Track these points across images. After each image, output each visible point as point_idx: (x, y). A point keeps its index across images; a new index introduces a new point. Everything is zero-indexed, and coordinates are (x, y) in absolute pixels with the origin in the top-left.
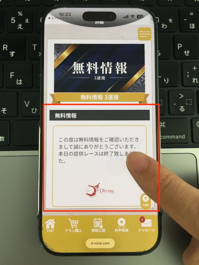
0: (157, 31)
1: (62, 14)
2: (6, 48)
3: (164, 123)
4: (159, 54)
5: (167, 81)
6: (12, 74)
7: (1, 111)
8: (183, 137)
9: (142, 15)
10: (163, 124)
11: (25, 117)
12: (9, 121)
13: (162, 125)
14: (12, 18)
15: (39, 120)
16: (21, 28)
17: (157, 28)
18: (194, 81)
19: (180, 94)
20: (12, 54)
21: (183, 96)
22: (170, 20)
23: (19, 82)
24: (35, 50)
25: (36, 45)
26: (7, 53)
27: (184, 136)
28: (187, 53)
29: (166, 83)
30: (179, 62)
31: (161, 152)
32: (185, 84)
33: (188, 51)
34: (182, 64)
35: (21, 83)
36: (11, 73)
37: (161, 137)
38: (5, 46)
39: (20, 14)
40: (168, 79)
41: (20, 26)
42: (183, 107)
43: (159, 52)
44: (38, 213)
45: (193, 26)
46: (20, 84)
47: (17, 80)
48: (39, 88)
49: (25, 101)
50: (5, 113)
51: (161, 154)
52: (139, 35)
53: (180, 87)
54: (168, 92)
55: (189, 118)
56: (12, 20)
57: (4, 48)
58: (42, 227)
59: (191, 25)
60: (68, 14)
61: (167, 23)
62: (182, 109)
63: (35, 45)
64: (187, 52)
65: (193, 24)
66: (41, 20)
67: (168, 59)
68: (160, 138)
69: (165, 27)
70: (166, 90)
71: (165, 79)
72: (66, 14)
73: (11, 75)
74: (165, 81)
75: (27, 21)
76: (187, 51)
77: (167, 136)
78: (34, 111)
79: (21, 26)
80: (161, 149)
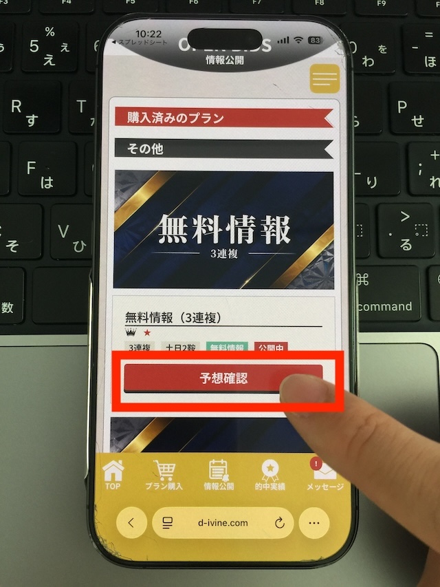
0: (353, 72)
1: (143, 33)
2: (18, 107)
3: (366, 276)
4: (356, 123)
5: (373, 183)
6: (31, 165)
7: (7, 246)
8: (409, 307)
9: (319, 37)
10: (364, 277)
11: (60, 260)
12: (23, 268)
13: (362, 279)
14: (32, 41)
15: (91, 267)
16: (51, 64)
17: (352, 66)
18: (433, 184)
19: (402, 212)
20: (31, 121)
21: (408, 217)
22: (382, 49)
23: (45, 183)
24: (81, 111)
25: (85, 101)
26: (21, 118)
27: (411, 305)
28: (418, 121)
29: (372, 187)
30: (402, 141)
31: (358, 341)
32: (413, 190)
33: (420, 116)
34: (407, 146)
35: (50, 186)
36: (29, 163)
37: (360, 308)
38: (16, 104)
39: (50, 32)
40: (375, 178)
41: (49, 59)
42: (408, 240)
43: (355, 119)
44: (87, 473)
45: (431, 62)
46: (48, 186)
47: (43, 178)
48: (91, 196)
49: (59, 226)
50: (15, 251)
51: (358, 345)
52: (312, 82)
53: (403, 197)
54: (376, 209)
55: (422, 264)
56: (31, 46)
57: (13, 106)
58: (96, 503)
59: (428, 59)
60: (156, 34)
61: (374, 53)
62: (406, 245)
63: (81, 101)
64: (418, 119)
65: (433, 58)
66: (95, 47)
67: (377, 134)
68: (358, 310)
69: (369, 62)
70: (372, 202)
71: (368, 178)
72: (150, 34)
73: (29, 168)
74: (369, 183)
75: (65, 47)
76: (418, 117)
77: (372, 305)
78: (79, 247)
79: (51, 58)
80: (358, 333)
